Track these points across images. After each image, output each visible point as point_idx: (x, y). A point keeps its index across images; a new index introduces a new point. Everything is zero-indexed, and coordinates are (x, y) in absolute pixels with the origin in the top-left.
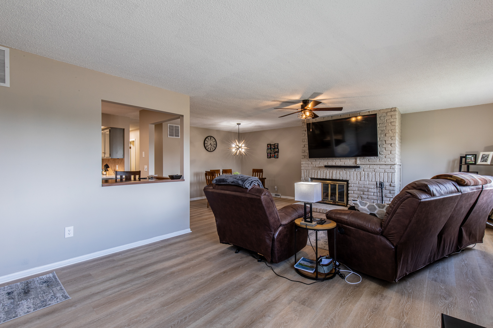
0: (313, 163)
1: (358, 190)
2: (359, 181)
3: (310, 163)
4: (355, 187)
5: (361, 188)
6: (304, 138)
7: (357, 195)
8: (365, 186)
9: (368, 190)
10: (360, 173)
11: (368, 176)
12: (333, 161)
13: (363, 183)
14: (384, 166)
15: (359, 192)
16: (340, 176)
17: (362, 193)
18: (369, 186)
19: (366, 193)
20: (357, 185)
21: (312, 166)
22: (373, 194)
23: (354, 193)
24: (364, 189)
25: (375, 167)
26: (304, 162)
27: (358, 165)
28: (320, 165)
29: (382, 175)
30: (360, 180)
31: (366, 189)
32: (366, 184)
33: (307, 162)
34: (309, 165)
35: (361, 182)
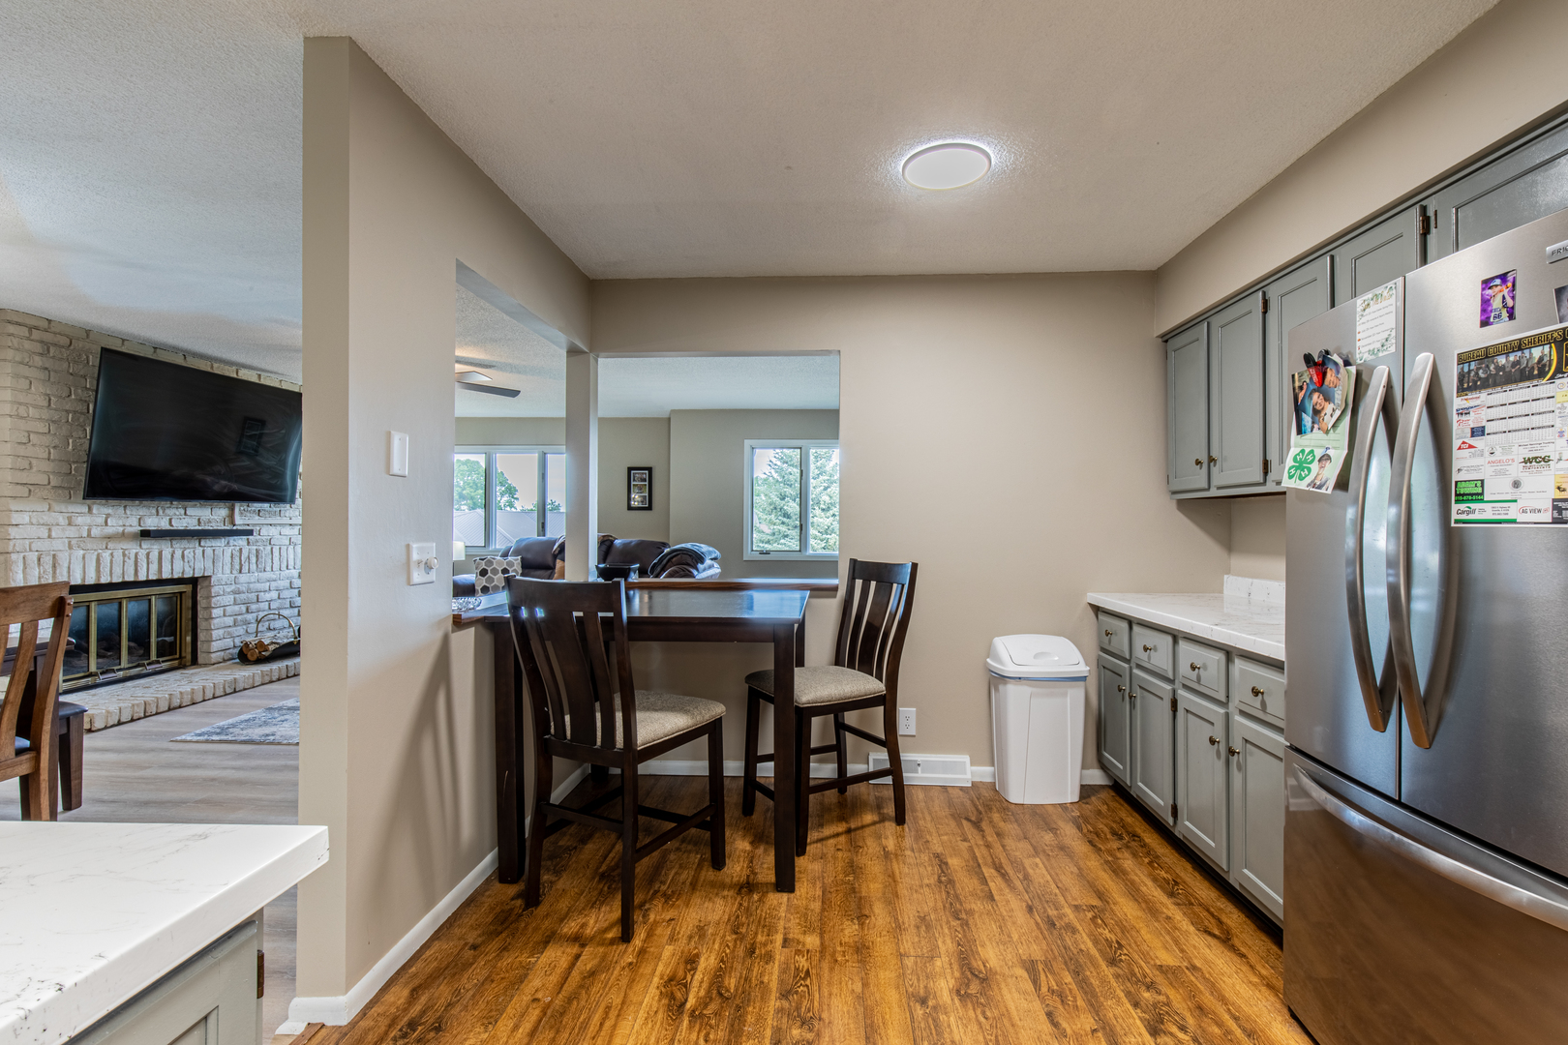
0: (79, 520)
1: (235, 604)
2: (238, 575)
3: (62, 520)
4: (229, 593)
5: (243, 596)
6: (22, 398)
7: (232, 618)
8: (251, 586)
9: (258, 596)
10: (241, 549)
11: (257, 556)
12: (161, 512)
13: (248, 580)
14: (288, 528)
15: (236, 608)
16: (186, 564)
17: (243, 608)
18: (259, 586)
19: (253, 607)
20: (233, 587)
21: (71, 532)
22: (267, 607)
23: (224, 615)
24: (250, 595)
25: (273, 531)
26: (25, 518)
27: (235, 528)
28: (109, 530)
29: (284, 549)
30: (240, 572)
31: (253, 596)
32: (253, 580)
33: (46, 518)
34: (53, 528)
35: (243, 578)
